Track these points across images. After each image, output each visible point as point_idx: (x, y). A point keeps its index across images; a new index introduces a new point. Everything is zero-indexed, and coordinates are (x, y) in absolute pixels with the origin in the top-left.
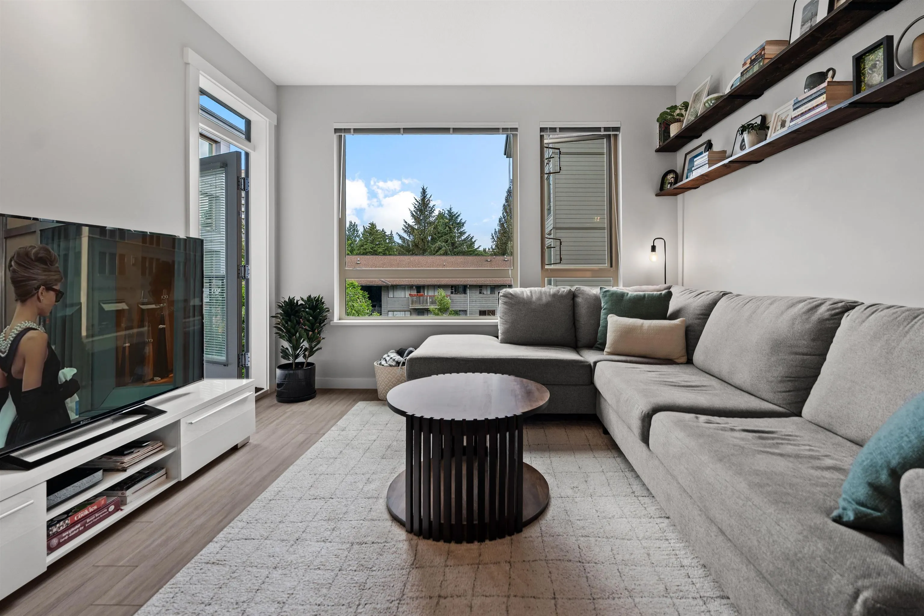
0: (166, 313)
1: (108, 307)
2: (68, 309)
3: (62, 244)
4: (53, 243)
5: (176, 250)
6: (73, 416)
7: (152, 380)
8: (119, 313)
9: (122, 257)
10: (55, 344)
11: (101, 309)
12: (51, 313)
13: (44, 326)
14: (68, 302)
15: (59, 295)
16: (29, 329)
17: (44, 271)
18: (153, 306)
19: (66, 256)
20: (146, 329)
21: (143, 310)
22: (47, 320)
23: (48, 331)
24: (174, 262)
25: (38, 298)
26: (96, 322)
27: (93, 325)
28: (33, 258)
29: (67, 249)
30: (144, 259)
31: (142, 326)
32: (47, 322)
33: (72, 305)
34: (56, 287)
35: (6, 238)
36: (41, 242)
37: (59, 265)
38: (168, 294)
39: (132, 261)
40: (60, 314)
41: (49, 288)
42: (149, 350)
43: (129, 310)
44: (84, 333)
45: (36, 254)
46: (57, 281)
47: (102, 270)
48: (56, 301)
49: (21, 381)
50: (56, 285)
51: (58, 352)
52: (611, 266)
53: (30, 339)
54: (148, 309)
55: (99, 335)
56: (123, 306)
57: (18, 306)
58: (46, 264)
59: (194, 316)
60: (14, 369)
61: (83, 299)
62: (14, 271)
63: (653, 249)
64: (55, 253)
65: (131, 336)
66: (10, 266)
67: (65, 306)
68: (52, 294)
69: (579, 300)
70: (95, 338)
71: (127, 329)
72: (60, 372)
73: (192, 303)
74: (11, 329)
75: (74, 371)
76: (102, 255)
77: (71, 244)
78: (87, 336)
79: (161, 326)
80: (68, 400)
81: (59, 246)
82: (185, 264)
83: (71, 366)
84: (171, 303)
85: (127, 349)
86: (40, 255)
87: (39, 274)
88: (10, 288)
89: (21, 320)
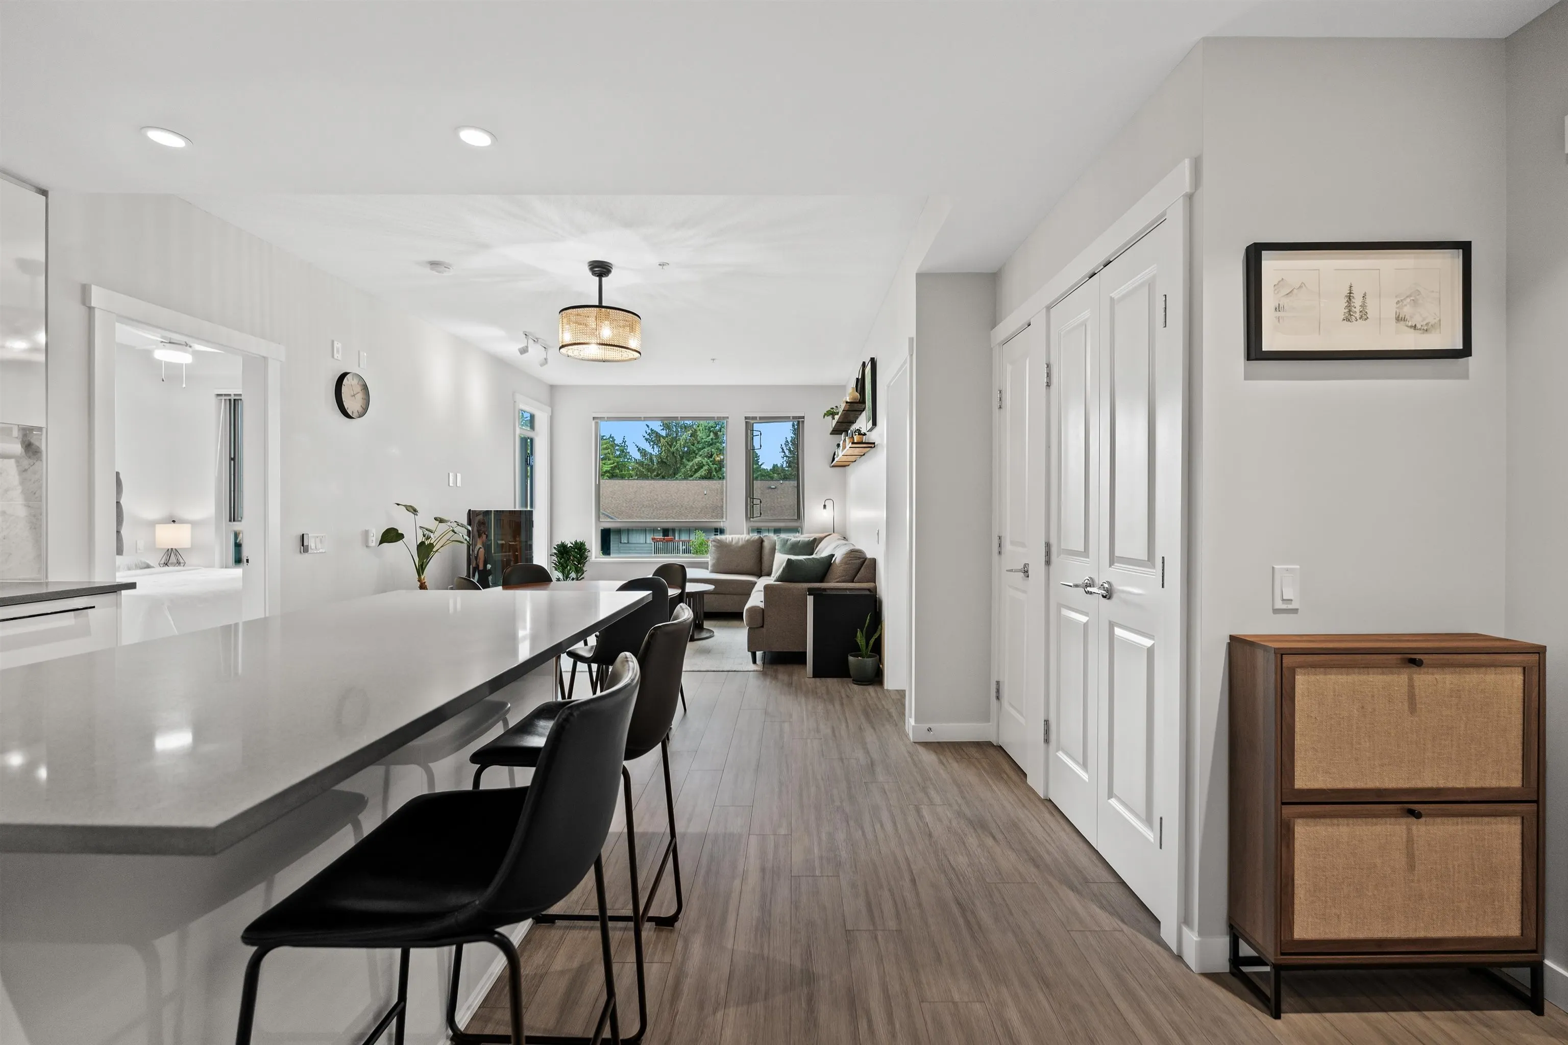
0: (518, 547)
8: (503, 544)
12: (485, 543)
15: (487, 536)
16: (481, 548)
18: (513, 543)
20: (511, 553)
21: (510, 544)
22: (484, 545)
24: (521, 522)
25: (482, 537)
43: (506, 544)
45: (482, 521)
52: (799, 519)
53: (481, 551)
57: (478, 540)
58: (484, 525)
62: (477, 528)
63: (825, 506)
64: (486, 520)
65: (505, 557)
69: (763, 543)
71: (505, 553)
72: (487, 565)
73: (529, 543)
74: (477, 547)
82: (525, 522)
84: (520, 542)
85: (505, 564)
87: (482, 528)
88: (477, 533)
89: (479, 544)
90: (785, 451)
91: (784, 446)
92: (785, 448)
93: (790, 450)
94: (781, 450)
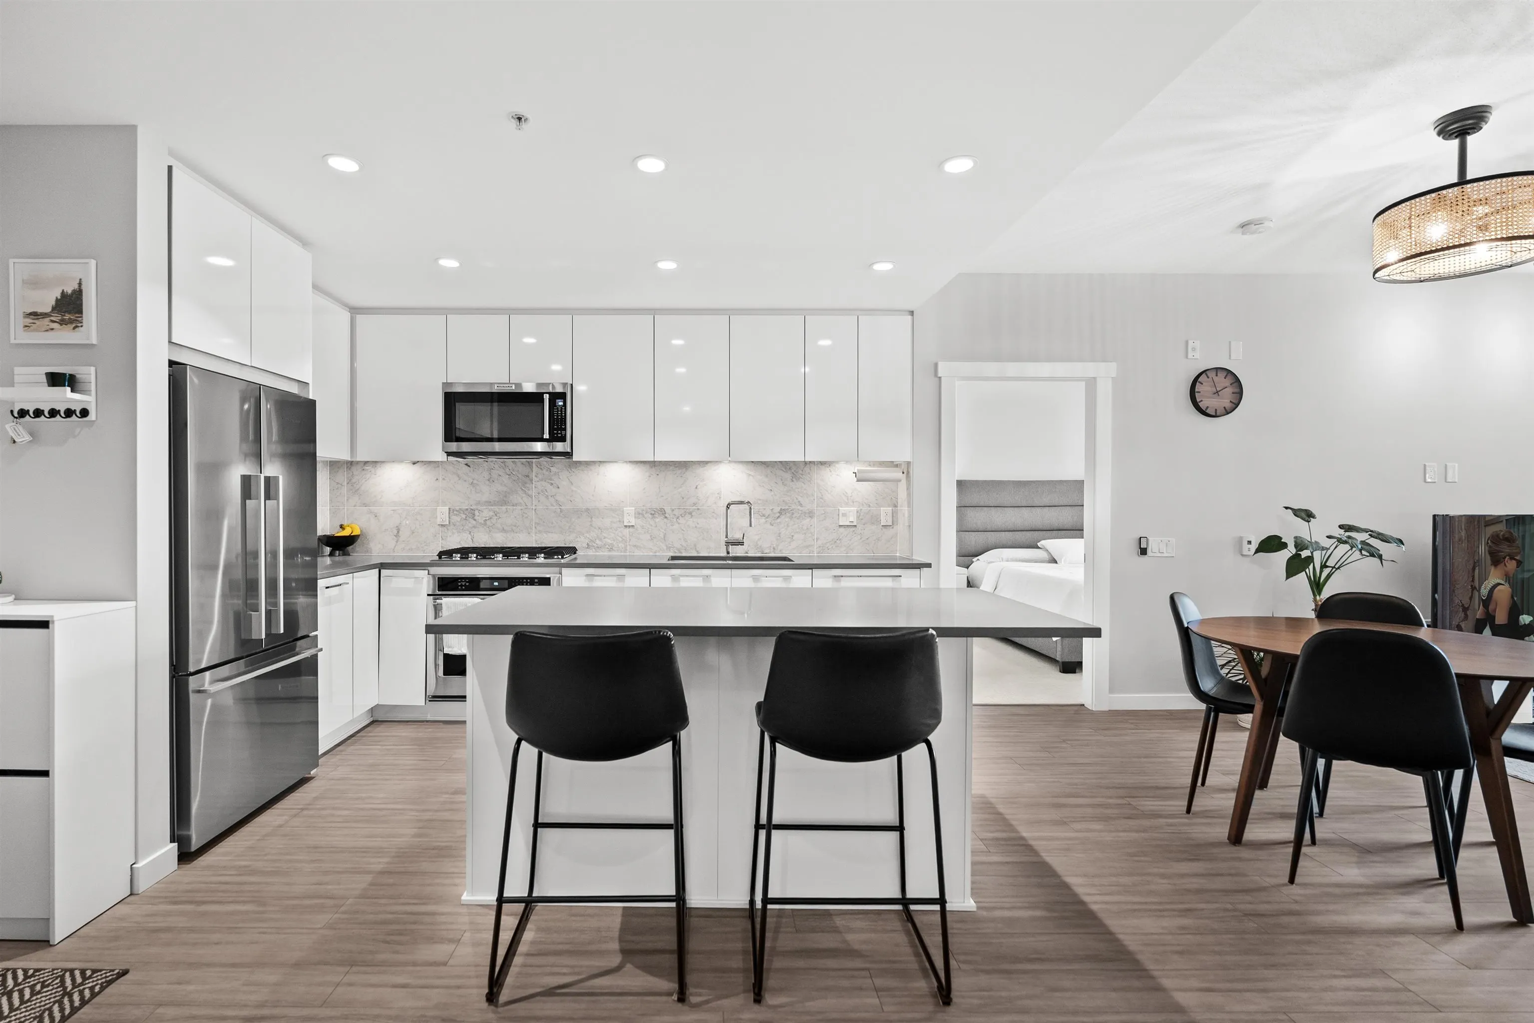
2: (1525, 573)
3: (1520, 528)
4: (1514, 528)
10: (1516, 597)
12: (1513, 575)
13: (1509, 583)
15: (1519, 563)
16: (1499, 584)
17: (1509, 547)
19: (1524, 537)
22: (1511, 579)
23: (1512, 586)
25: (1505, 565)
28: (1501, 537)
29: (1525, 531)
32: (1511, 581)
34: (1517, 558)
35: (1485, 526)
36: (1506, 528)
37: (1519, 542)
40: (1520, 576)
41: (1512, 558)
45: (1503, 535)
46: (1518, 553)
48: (1517, 567)
49: (1494, 617)
50: (1517, 556)
51: (1519, 603)
53: (1499, 590)
57: (1493, 568)
58: (1510, 542)
60: (1491, 608)
62: (1490, 547)
64: (1516, 534)
66: (1488, 543)
67: (1523, 571)
68: (1514, 562)
72: (1521, 617)
74: (1489, 582)
75: (1531, 618)
77: (1527, 527)
81: (1519, 529)
83: (1528, 615)
86: (1506, 536)
87: (1505, 549)
88: (1488, 557)
89: (1494, 577)
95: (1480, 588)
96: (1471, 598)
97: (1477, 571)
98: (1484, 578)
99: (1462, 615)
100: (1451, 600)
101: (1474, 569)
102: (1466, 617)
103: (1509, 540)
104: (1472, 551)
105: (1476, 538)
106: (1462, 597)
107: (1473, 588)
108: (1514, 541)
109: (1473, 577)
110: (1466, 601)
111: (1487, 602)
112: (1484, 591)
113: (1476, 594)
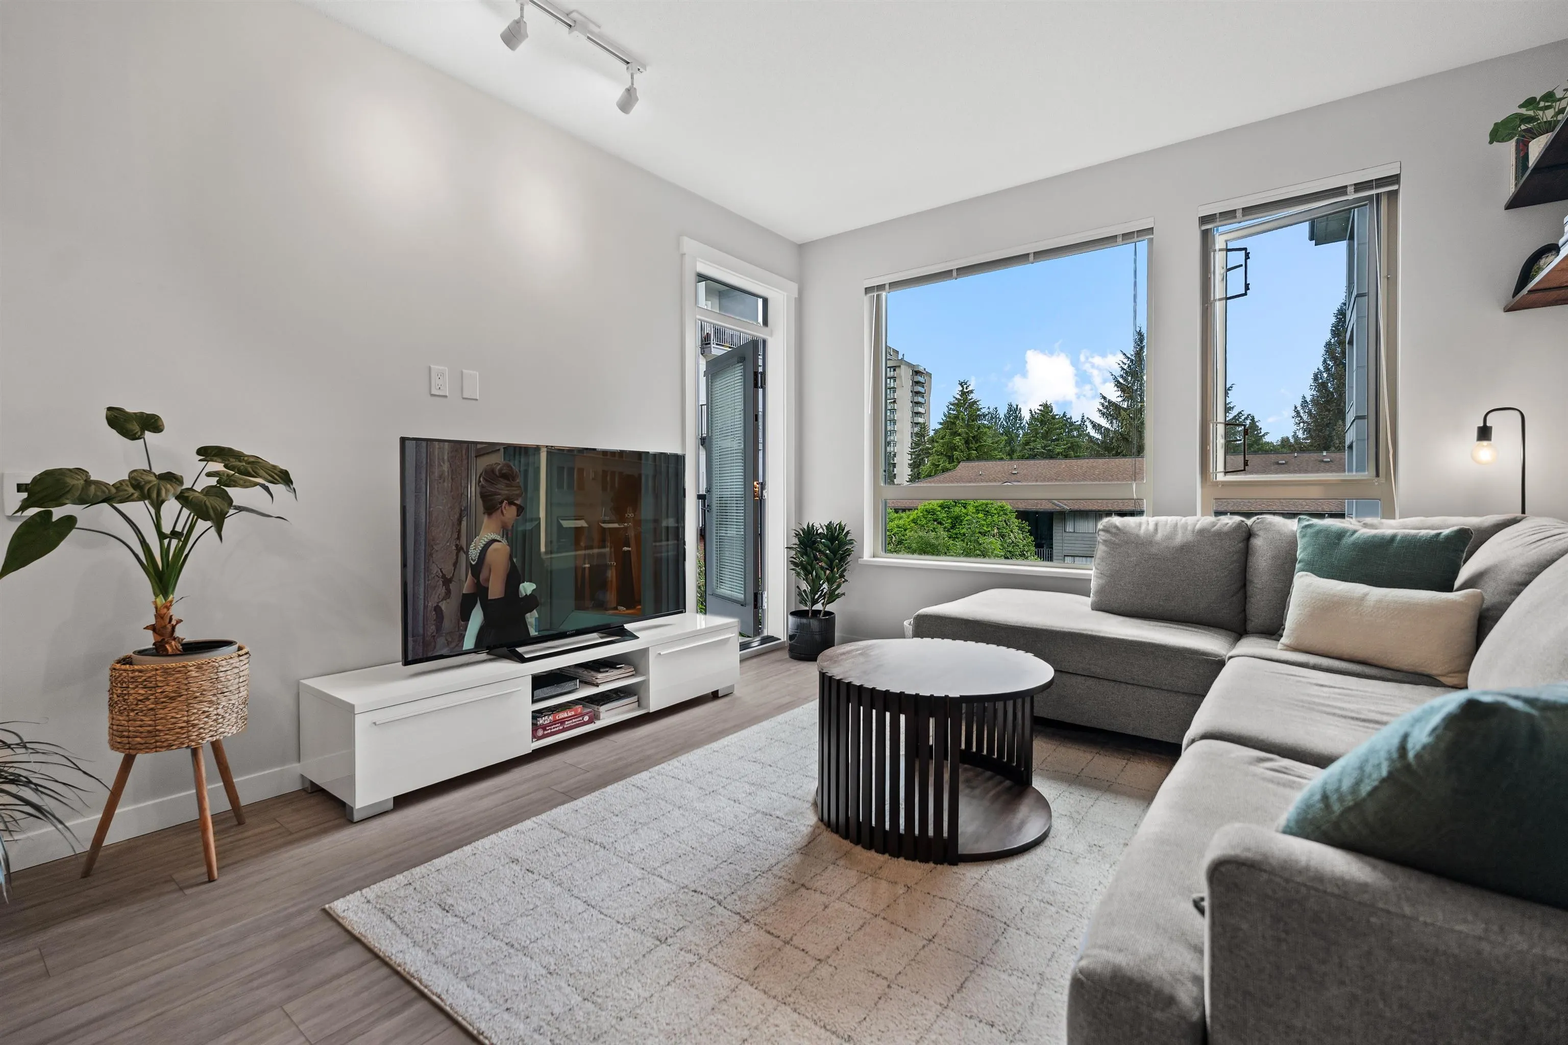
0: (631, 534)
1: (566, 524)
2: (528, 524)
3: (523, 460)
4: (515, 460)
5: (643, 462)
6: (533, 633)
7: (616, 608)
8: (578, 530)
9: (581, 471)
10: (516, 557)
11: (560, 526)
12: (513, 526)
13: (507, 539)
14: (528, 516)
15: (520, 510)
16: (494, 541)
17: (507, 486)
18: (616, 525)
19: (526, 471)
20: (607, 550)
21: (604, 529)
22: (509, 533)
23: (510, 544)
24: (640, 476)
25: (502, 512)
26: (555, 538)
27: (551, 542)
28: (497, 473)
29: (527, 465)
30: (605, 473)
31: (604, 547)
32: (509, 535)
33: (532, 520)
34: (518, 502)
35: (476, 457)
36: (504, 459)
37: (520, 480)
38: (634, 511)
39: (592, 475)
40: (521, 528)
41: (511, 503)
42: (611, 574)
43: (589, 528)
44: (543, 549)
45: (500, 470)
46: (519, 495)
47: (560, 486)
48: (518, 515)
49: (487, 589)
50: (517, 499)
51: (519, 566)
52: (1378, 475)
53: (495, 550)
54: (610, 528)
55: (558, 552)
56: (582, 523)
57: (486, 519)
58: (508, 480)
59: (668, 540)
60: (482, 577)
61: (542, 515)
62: (483, 487)
64: (516, 469)
65: (591, 557)
66: (480, 481)
67: (526, 521)
68: (514, 508)
69: (1258, 542)
70: (554, 556)
71: (586, 548)
72: (521, 585)
73: (664, 524)
74: (480, 539)
75: (534, 586)
76: (561, 469)
77: (531, 459)
78: (546, 553)
79: (626, 549)
80: (528, 615)
81: (520, 462)
82: (654, 477)
83: (531, 581)
84: (638, 523)
85: (587, 571)
86: (504, 471)
87: (502, 489)
88: (480, 501)
89: (488, 532)
90: (1302, 415)
91: (1299, 408)
92: (1301, 411)
93: (1310, 413)
94: (1294, 414)
95: (468, 545)
96: (455, 564)
97: (464, 523)
98: (472, 534)
99: (442, 590)
100: (427, 569)
101: (460, 521)
102: (448, 592)
103: (507, 476)
104: (459, 495)
105: (464, 474)
106: (442, 563)
107: (459, 549)
108: (514, 480)
109: (459, 532)
110: (448, 569)
111: (476, 569)
112: (474, 553)
113: (463, 556)
